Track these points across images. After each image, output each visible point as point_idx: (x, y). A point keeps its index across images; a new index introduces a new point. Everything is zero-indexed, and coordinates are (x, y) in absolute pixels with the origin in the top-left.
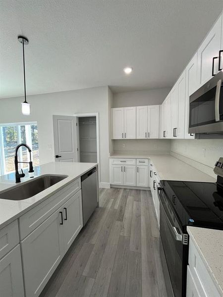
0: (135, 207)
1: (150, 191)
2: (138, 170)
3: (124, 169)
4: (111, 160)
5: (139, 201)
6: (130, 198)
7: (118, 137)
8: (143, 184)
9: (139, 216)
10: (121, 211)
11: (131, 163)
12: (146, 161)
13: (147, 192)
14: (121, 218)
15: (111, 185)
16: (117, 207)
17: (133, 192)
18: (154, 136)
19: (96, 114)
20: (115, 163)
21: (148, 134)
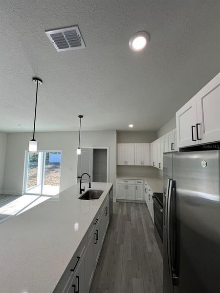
0: (136, 213)
1: (146, 204)
2: (136, 188)
3: (126, 187)
4: (117, 181)
5: (139, 209)
6: (132, 208)
7: (122, 163)
8: (140, 199)
9: (140, 219)
10: (128, 216)
11: (131, 182)
12: (142, 181)
13: (144, 205)
14: (129, 219)
15: (117, 199)
16: (124, 213)
17: (134, 204)
18: (146, 164)
19: (108, 148)
20: (120, 182)
21: (142, 162)
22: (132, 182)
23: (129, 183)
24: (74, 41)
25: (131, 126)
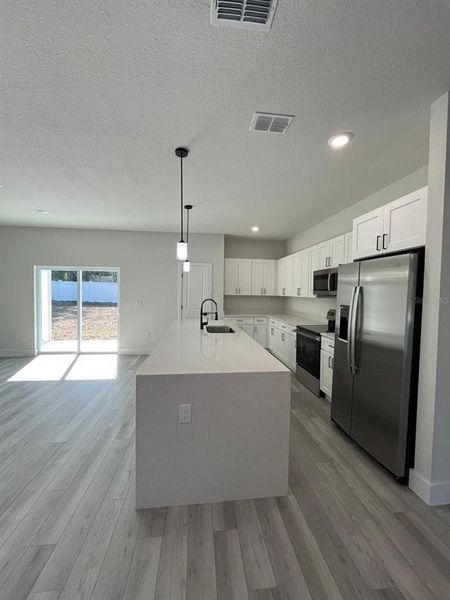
11: (248, 322)
12: (265, 319)
18: (270, 292)
21: (264, 290)
22: (251, 321)
23: (244, 322)
24: (279, 126)
25: (255, 229)
